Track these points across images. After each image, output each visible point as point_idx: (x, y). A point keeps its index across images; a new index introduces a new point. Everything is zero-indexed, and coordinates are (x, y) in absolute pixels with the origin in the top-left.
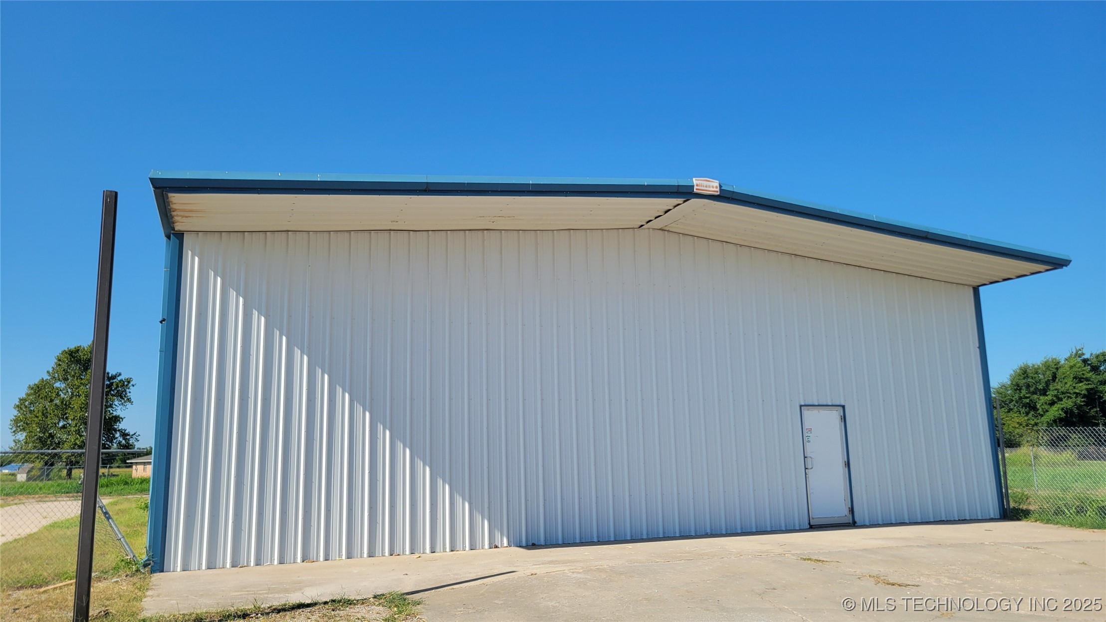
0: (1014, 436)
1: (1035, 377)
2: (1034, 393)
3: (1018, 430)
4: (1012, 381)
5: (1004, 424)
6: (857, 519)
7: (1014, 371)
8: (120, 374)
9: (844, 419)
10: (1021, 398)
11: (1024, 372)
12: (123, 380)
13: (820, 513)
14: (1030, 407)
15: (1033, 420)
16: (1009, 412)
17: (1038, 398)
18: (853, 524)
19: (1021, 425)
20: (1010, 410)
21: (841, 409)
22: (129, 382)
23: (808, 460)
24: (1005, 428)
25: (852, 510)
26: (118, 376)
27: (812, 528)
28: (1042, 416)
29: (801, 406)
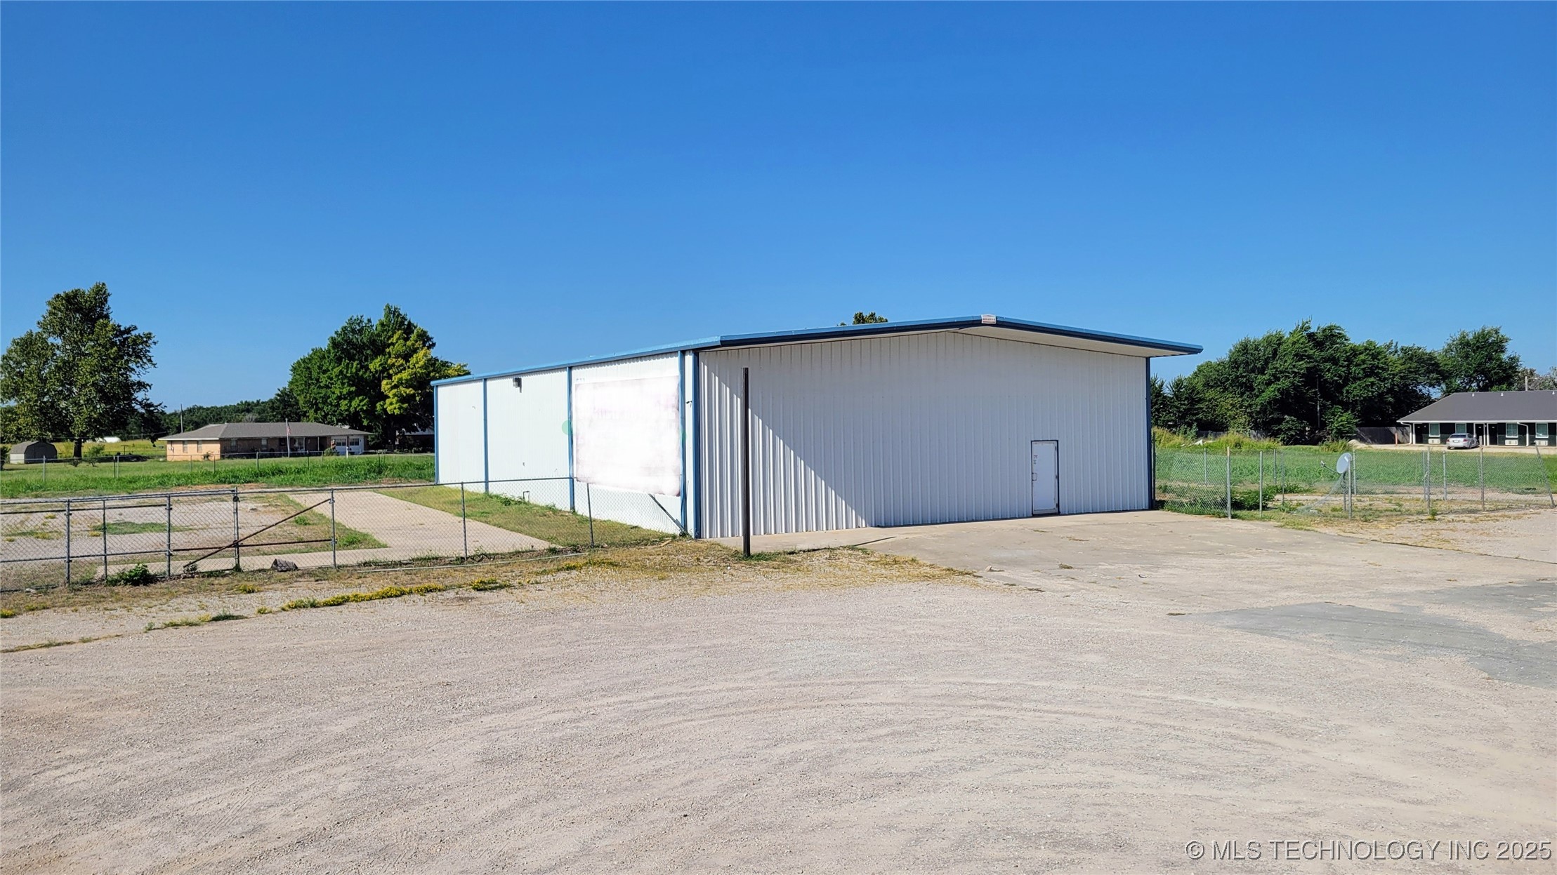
0: (1226, 419)
1: (1255, 354)
2: (1253, 371)
3: (1230, 412)
4: (1231, 359)
5: (1217, 406)
6: (1061, 510)
7: (1234, 346)
8: (135, 328)
9: (1057, 449)
10: (1237, 377)
11: (1244, 348)
12: (141, 335)
13: (1039, 508)
14: (1246, 387)
15: (1248, 401)
16: (1224, 392)
17: (1256, 378)
18: (1058, 514)
19: (1234, 407)
20: (1225, 389)
21: (1056, 442)
22: (149, 338)
23: (1034, 475)
24: (1218, 409)
25: (1058, 505)
26: (133, 330)
27: (1034, 516)
28: (1257, 396)
29: (1032, 441)
